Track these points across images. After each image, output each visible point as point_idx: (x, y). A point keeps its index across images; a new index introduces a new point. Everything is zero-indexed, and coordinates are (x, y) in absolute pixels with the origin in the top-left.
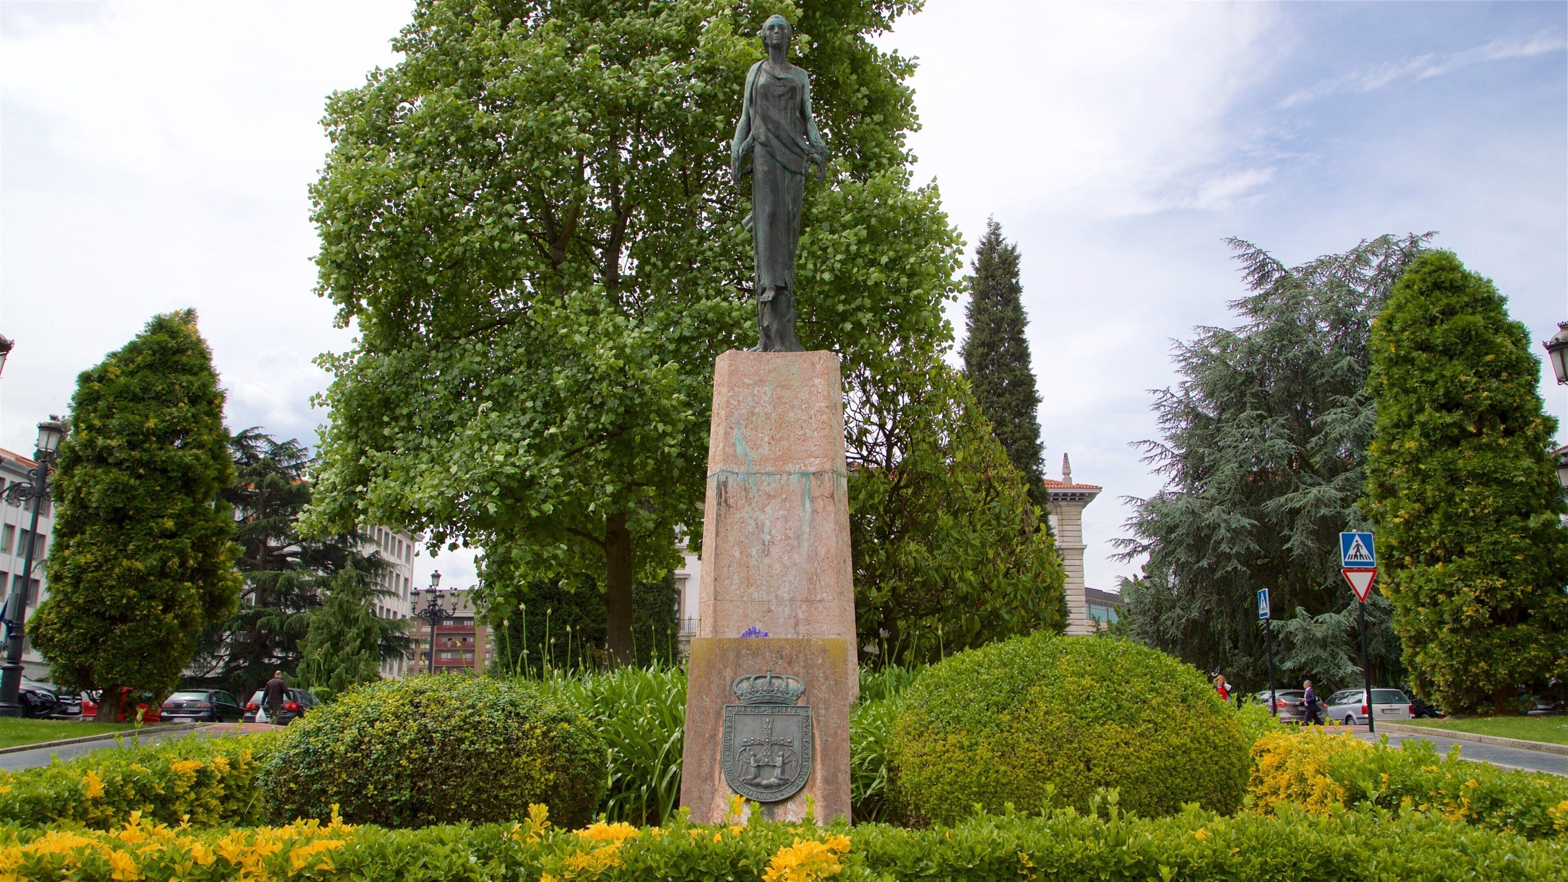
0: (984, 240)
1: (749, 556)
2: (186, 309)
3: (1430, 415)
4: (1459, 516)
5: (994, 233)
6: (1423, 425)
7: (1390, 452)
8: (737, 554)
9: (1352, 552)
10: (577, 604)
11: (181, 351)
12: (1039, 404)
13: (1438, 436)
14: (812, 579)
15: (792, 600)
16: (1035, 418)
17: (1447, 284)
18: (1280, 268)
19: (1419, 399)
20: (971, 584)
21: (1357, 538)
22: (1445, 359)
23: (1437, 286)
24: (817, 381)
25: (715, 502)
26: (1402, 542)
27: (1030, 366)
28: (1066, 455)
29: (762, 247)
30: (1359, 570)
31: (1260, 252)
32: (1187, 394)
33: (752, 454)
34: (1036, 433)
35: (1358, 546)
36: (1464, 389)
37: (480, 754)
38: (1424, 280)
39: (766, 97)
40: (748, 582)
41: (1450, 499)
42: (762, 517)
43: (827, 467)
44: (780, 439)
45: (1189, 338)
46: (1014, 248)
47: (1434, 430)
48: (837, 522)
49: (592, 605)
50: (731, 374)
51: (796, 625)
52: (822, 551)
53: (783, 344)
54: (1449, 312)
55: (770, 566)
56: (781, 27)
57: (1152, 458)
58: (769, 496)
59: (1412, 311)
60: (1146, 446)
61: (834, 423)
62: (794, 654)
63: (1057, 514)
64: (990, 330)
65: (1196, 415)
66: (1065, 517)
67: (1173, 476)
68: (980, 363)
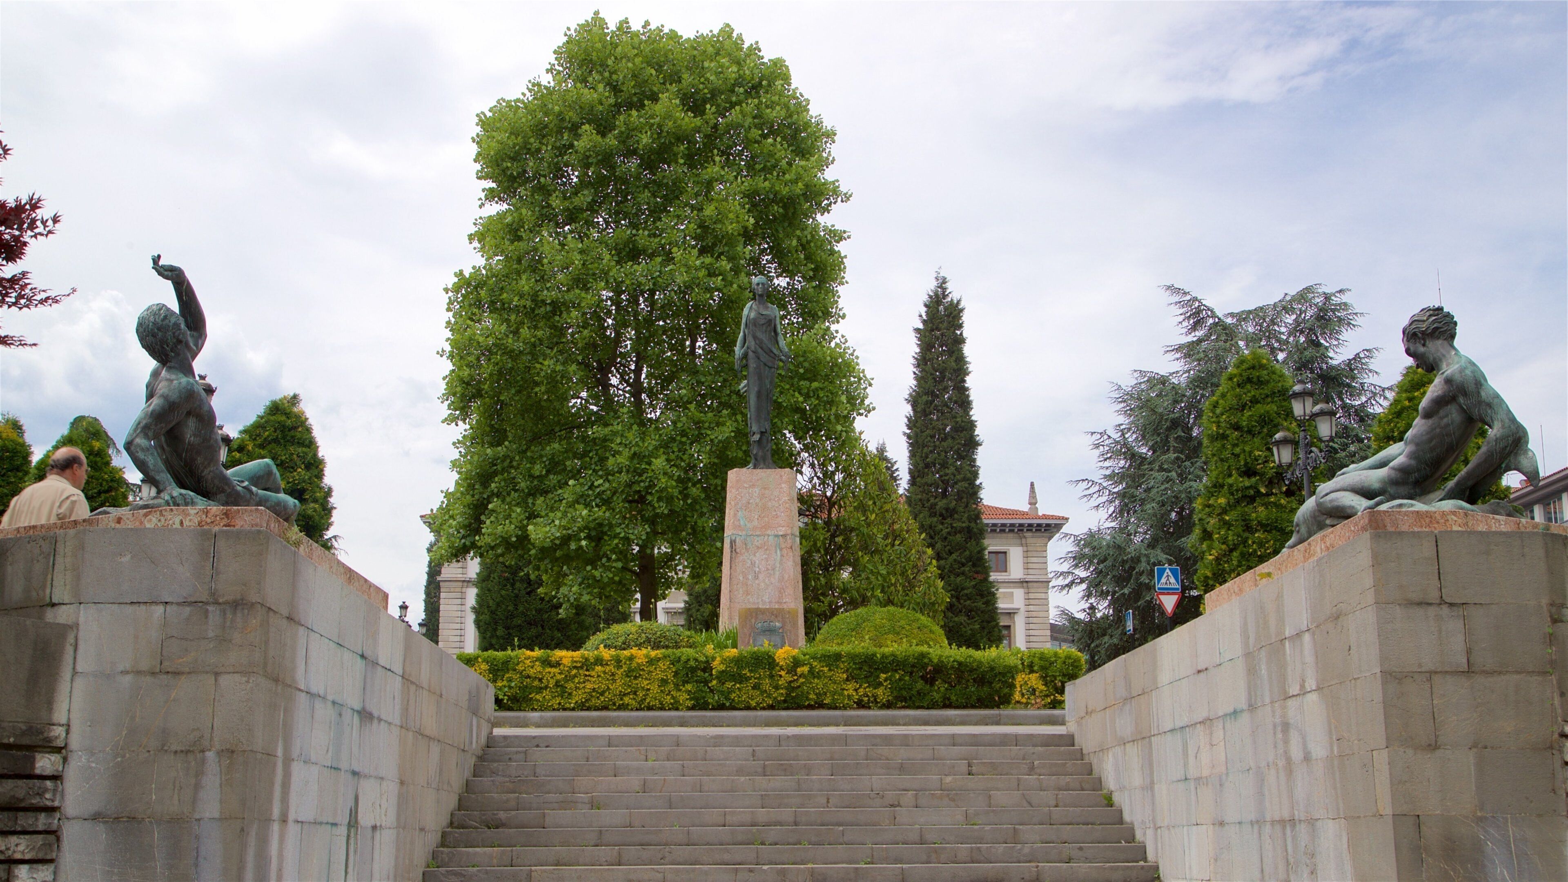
0: (931, 294)
1: (748, 579)
2: (292, 394)
3: (1236, 479)
4: (1250, 554)
5: (941, 287)
6: (1231, 486)
7: (1209, 506)
8: (741, 578)
9: (1163, 580)
10: (558, 630)
11: (294, 428)
12: (979, 448)
13: (1240, 495)
14: (781, 592)
15: (771, 595)
16: (974, 460)
17: (1255, 380)
18: (1214, 315)
19: (1229, 467)
21: (1168, 570)
22: (1249, 437)
23: (1249, 380)
24: (783, 485)
25: (729, 551)
26: (1214, 574)
27: (971, 413)
28: (1032, 484)
29: (753, 409)
30: (1168, 594)
31: (1195, 299)
32: (1123, 435)
33: (749, 525)
34: (975, 475)
35: (1168, 576)
36: (1257, 460)
38: (1241, 375)
39: (755, 324)
40: (747, 593)
41: (1245, 541)
42: (754, 558)
43: (789, 532)
44: (764, 517)
45: (1128, 382)
46: (959, 302)
47: (1237, 490)
48: (794, 561)
49: (571, 630)
50: (738, 481)
52: (786, 577)
54: (1254, 401)
55: (758, 584)
56: (763, 284)
57: (1090, 496)
58: (758, 548)
59: (1231, 400)
60: (1084, 485)
61: (793, 508)
62: (778, 613)
63: (1022, 545)
64: (934, 378)
65: (1132, 456)
66: (1030, 548)
67: (1110, 512)
68: (924, 410)
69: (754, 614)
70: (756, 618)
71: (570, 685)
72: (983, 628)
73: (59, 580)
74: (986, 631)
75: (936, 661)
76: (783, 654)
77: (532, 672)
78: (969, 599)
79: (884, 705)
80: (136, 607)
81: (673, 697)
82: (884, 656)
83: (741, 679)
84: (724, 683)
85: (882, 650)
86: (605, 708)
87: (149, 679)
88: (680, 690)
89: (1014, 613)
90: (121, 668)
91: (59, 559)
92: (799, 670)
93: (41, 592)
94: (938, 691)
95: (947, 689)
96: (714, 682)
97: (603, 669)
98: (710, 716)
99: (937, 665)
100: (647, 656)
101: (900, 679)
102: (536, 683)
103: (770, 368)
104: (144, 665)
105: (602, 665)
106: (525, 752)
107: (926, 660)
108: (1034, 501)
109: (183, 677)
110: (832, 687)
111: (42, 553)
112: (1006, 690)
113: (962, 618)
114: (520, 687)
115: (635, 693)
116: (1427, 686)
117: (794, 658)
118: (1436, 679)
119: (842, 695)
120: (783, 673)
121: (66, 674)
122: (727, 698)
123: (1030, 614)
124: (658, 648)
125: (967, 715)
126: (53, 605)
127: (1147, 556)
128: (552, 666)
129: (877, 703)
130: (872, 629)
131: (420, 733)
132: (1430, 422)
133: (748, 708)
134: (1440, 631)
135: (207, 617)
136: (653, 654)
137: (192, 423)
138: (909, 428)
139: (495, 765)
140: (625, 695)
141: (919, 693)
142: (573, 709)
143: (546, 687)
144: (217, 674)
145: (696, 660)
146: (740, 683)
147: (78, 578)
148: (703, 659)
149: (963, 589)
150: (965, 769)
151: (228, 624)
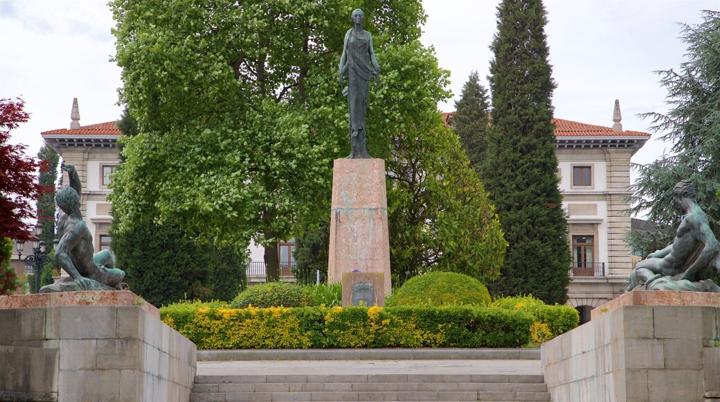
1: (349, 242)
8: (344, 241)
12: (555, 90)
14: (374, 251)
15: (366, 259)
16: (549, 101)
20: (452, 248)
24: (375, 171)
25: (335, 220)
27: (547, 59)
28: (617, 102)
32: (689, 72)
33: (349, 201)
37: (292, 301)
39: (354, 47)
40: (348, 252)
42: (353, 226)
43: (380, 206)
44: (361, 195)
48: (383, 228)
50: (341, 168)
51: (367, 268)
52: (377, 240)
53: (361, 154)
55: (357, 246)
57: (658, 127)
58: (356, 218)
60: (652, 118)
61: (382, 188)
62: (370, 277)
63: (606, 160)
64: (515, 28)
65: (696, 90)
66: (613, 163)
67: (676, 142)
68: (506, 57)
69: (353, 277)
70: (355, 280)
71: (229, 332)
72: (555, 251)
73: (48, 328)
74: (557, 253)
75: (476, 316)
76: (373, 311)
77: (203, 323)
78: (543, 225)
79: (441, 345)
80: (84, 341)
81: (299, 340)
82: (441, 312)
83: (344, 328)
84: (333, 331)
85: (439, 308)
86: (253, 347)
87: (91, 372)
88: (303, 335)
89: (598, 224)
90: (79, 367)
91: (48, 320)
92: (383, 322)
93: (40, 334)
94: (478, 336)
95: (483, 334)
96: (326, 330)
97: (251, 321)
98: (324, 353)
99: (477, 318)
100: (281, 312)
101: (452, 328)
102: (206, 331)
103: (366, 80)
104: (89, 366)
105: (250, 318)
106: (218, 386)
107: (469, 315)
108: (618, 118)
109: (106, 371)
110: (406, 333)
111: (39, 316)
112: (524, 336)
113: (537, 242)
114: (195, 334)
115: (273, 337)
116: (646, 375)
117: (380, 313)
118: (650, 372)
119: (412, 338)
120: (372, 324)
121: (56, 370)
122: (335, 341)
123: (613, 224)
124: (289, 306)
125: (497, 353)
126: (47, 340)
127: (704, 185)
128: (216, 320)
129: (436, 344)
130: (436, 289)
131: (173, 382)
132: (681, 239)
133: (349, 347)
134: (653, 351)
135: (115, 345)
136: (285, 310)
137: (83, 243)
138: (492, 71)
139: (202, 394)
140: (266, 338)
141: (465, 337)
142: (231, 348)
143: (213, 334)
144: (120, 370)
145: (314, 315)
146: (344, 330)
147: (58, 328)
148: (318, 314)
149: (538, 217)
150: (475, 397)
151: (124, 347)
